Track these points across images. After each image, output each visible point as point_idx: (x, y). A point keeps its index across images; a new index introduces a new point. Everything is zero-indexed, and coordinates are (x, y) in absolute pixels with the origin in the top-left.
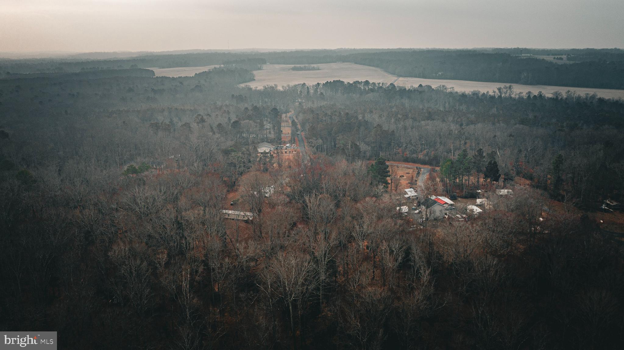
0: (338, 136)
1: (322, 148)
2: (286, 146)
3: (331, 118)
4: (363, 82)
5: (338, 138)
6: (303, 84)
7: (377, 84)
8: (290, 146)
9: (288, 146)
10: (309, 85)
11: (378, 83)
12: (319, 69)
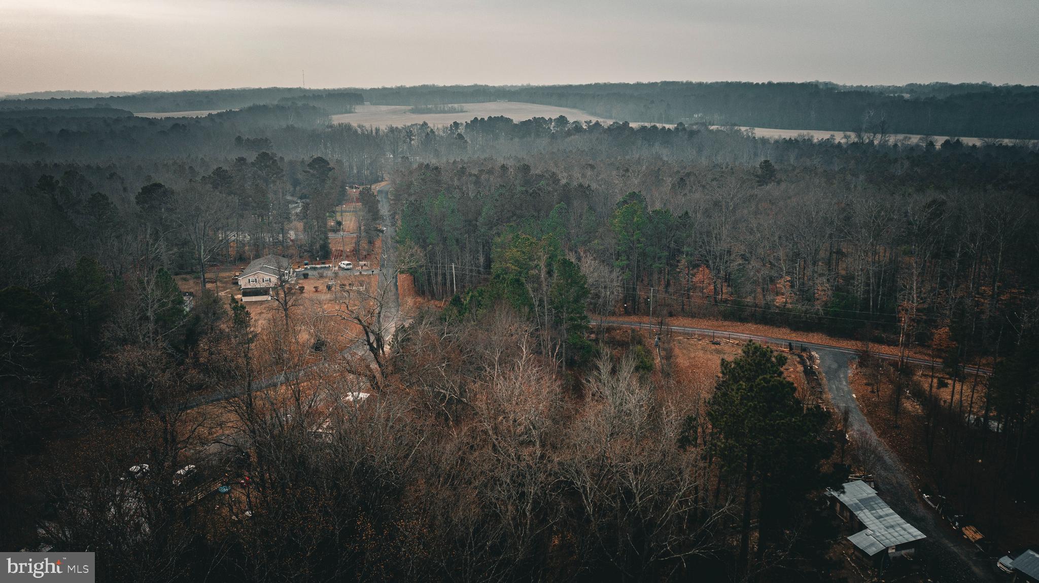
0: (499, 234)
1: (444, 275)
2: (340, 267)
3: (477, 183)
4: (555, 120)
5: (498, 240)
6: (423, 125)
7: (585, 124)
8: (349, 267)
9: (345, 266)
10: (434, 126)
11: (586, 122)
12: (462, 111)
